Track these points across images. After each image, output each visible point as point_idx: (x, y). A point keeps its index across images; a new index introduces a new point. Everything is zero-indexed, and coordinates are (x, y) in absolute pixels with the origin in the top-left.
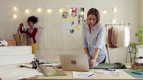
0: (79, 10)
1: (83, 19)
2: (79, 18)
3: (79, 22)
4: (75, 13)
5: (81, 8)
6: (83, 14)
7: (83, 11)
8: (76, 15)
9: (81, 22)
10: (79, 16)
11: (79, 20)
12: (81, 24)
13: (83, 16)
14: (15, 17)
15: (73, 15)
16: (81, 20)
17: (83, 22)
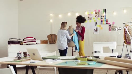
0: (102, 11)
1: (105, 19)
2: (102, 18)
3: (102, 22)
4: (98, 14)
5: (103, 10)
6: (105, 15)
7: (105, 12)
8: (99, 16)
9: (104, 22)
10: (102, 17)
11: (102, 20)
12: (104, 23)
13: (105, 17)
14: (51, 21)
15: (96, 17)
16: (104, 20)
17: (105, 22)
